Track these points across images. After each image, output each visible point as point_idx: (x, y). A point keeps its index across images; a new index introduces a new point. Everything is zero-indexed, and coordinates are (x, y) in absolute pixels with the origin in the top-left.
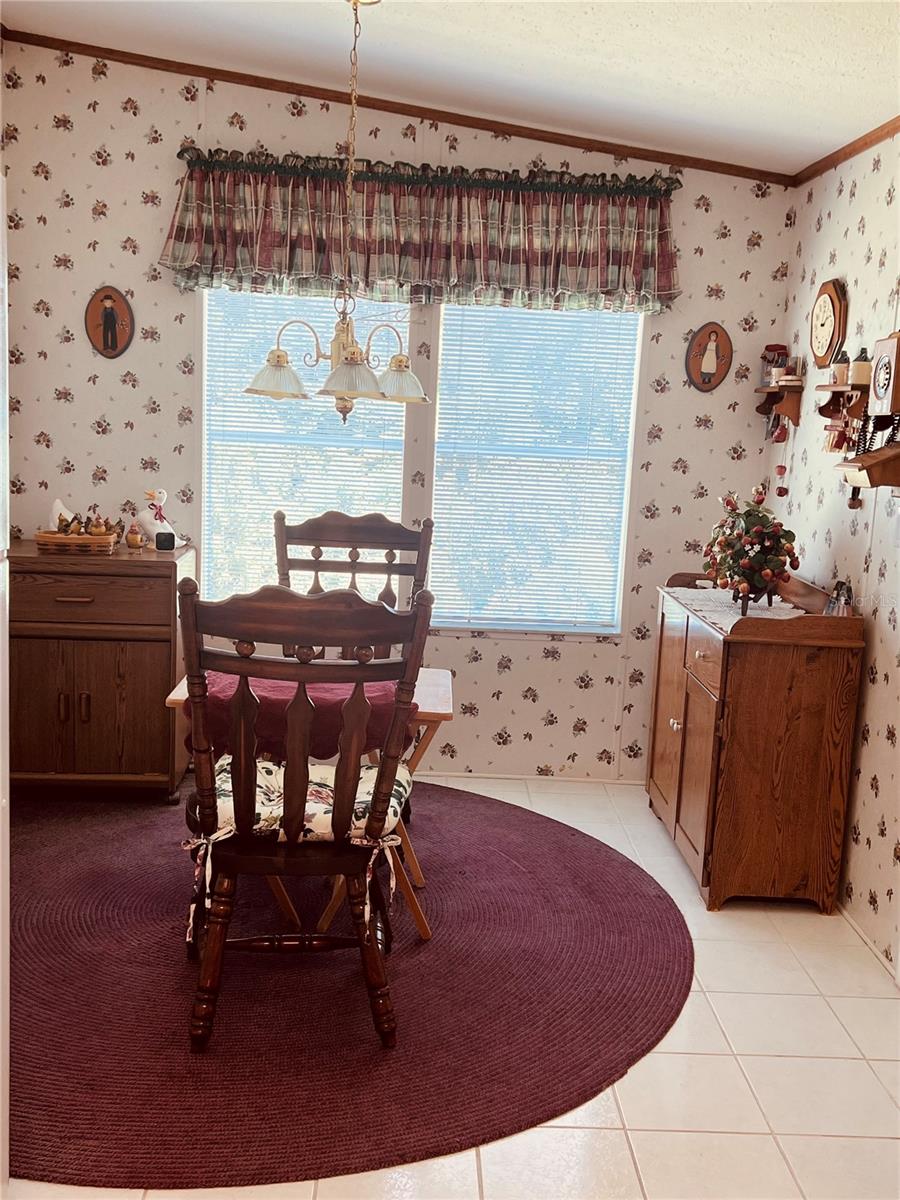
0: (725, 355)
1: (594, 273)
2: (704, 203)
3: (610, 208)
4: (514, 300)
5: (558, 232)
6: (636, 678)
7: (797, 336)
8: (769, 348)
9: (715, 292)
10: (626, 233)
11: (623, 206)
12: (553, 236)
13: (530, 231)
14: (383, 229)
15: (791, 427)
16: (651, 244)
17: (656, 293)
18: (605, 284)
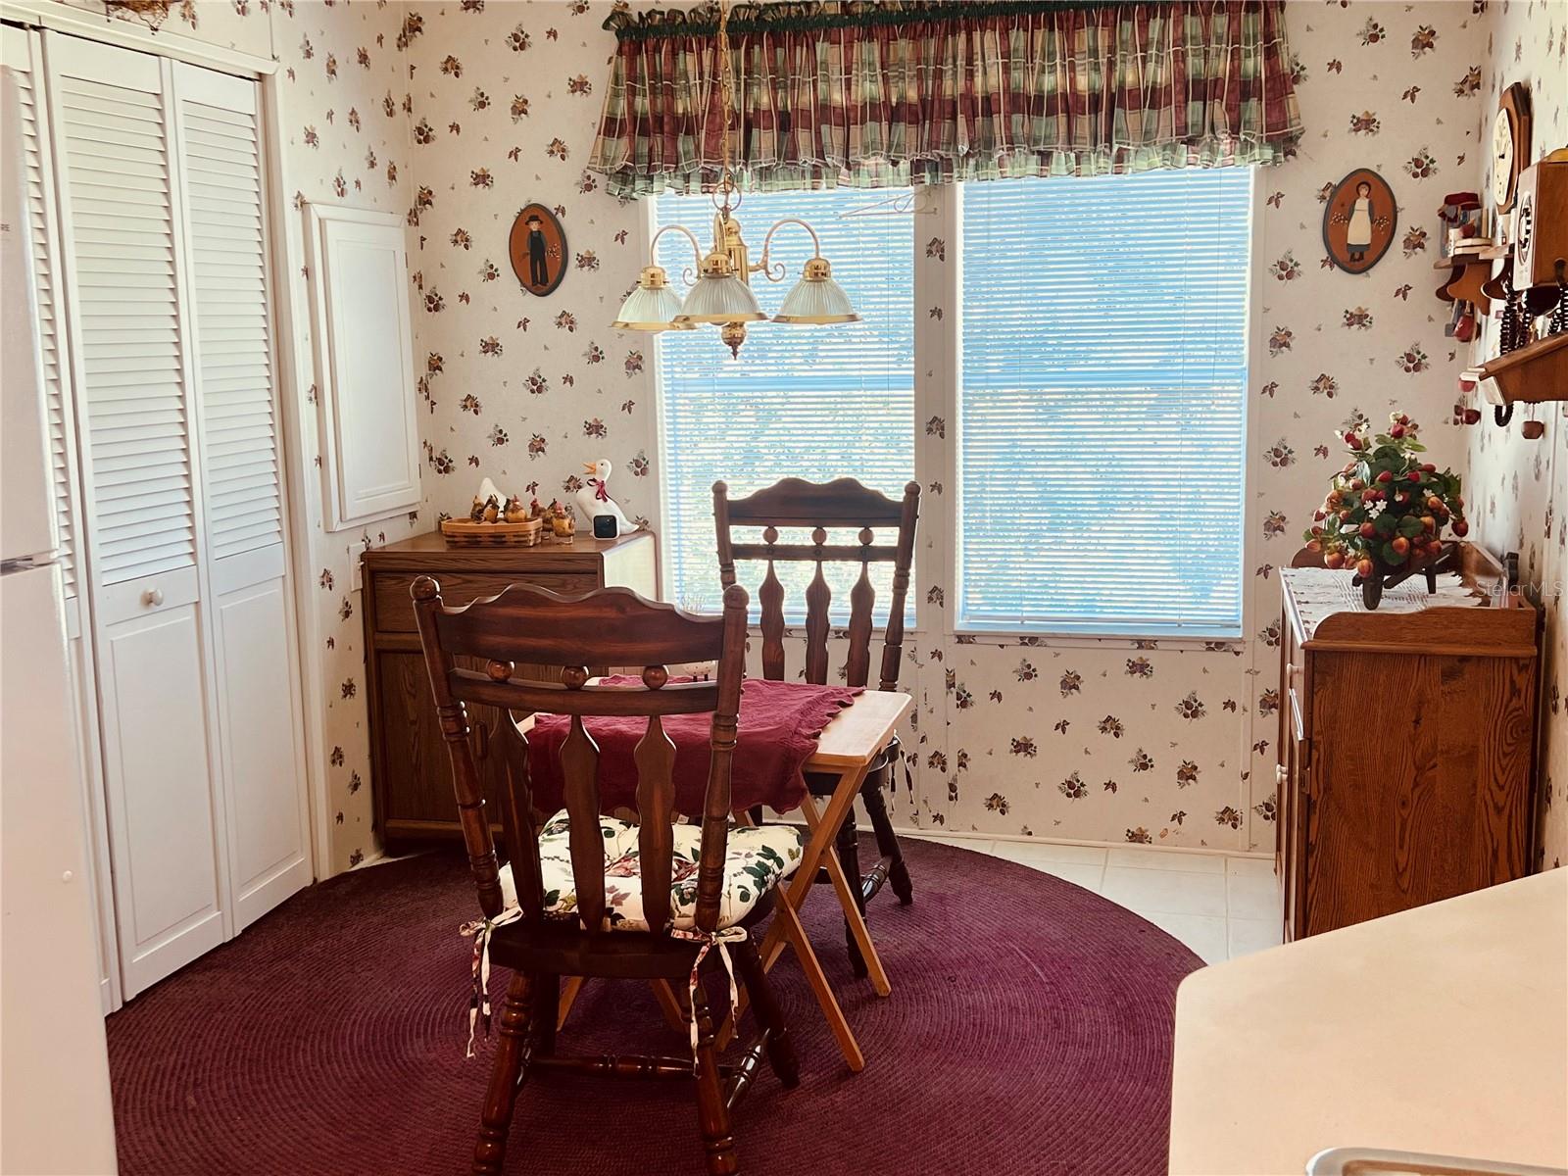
1: (1167, 116)
3: (1188, 19)
4: (1054, 166)
5: (1111, 64)
6: (1271, 702)
7: (1487, 178)
9: (1365, 124)
10: (1212, 52)
11: (1206, 16)
13: (1073, 67)
14: (868, 89)
16: (1254, 64)
17: (1264, 135)
18: (1182, 129)
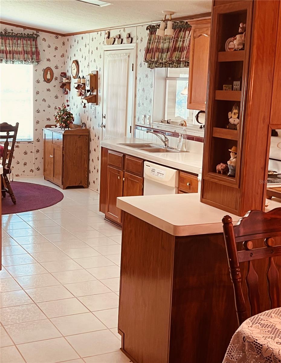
0: (52, 74)
1: (22, 56)
2: (44, 40)
3: (24, 41)
4: (3, 62)
6: (38, 151)
7: (68, 71)
8: (62, 73)
9: (49, 60)
10: (28, 47)
11: (27, 41)
12: (11, 47)
13: (6, 46)
15: (69, 91)
16: (34, 49)
17: (36, 61)
18: (24, 58)
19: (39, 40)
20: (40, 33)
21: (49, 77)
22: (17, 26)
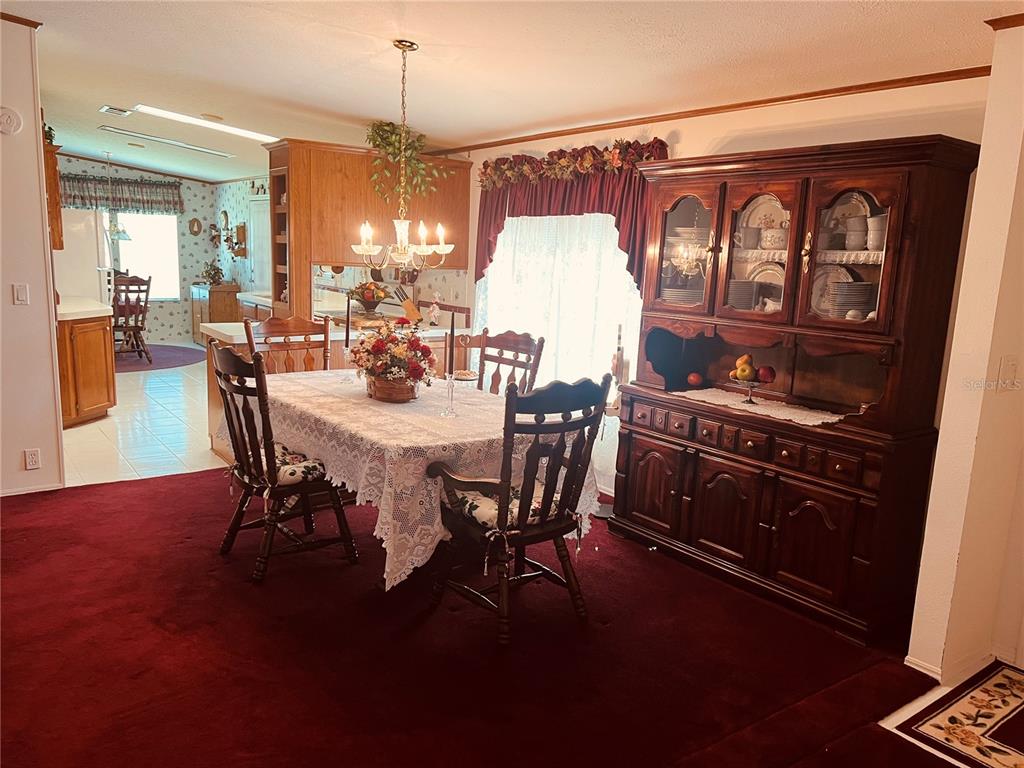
0: (200, 226)
2: (189, 188)
3: (164, 189)
4: (140, 212)
7: (217, 222)
8: (210, 225)
9: (195, 210)
10: (169, 196)
11: (167, 189)
12: (149, 196)
13: (143, 195)
16: (176, 199)
17: (179, 211)
18: (165, 209)
19: (183, 189)
20: (183, 181)
21: (196, 229)
22: (156, 173)
